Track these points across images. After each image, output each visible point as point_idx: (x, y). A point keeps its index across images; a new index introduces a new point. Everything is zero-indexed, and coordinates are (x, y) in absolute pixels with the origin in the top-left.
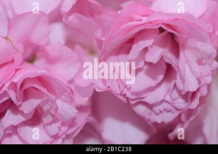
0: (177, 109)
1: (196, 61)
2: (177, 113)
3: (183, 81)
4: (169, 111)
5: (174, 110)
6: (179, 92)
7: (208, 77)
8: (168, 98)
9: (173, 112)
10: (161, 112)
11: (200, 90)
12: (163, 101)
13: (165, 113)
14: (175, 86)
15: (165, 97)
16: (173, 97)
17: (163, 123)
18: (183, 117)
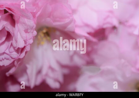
0: (12, 58)
1: (24, 31)
2: (12, 60)
3: (16, 41)
4: (8, 59)
6: (14, 48)
7: (31, 40)
8: (7, 51)
9: (10, 60)
10: (3, 59)
11: (26, 47)
12: (4, 53)
13: (5, 60)
14: (12, 45)
15: (5, 50)
16: (10, 51)
17: (4, 66)
18: (16, 63)
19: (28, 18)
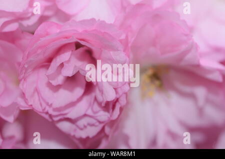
0: (100, 122)
2: (101, 126)
3: (102, 92)
4: (93, 125)
5: (97, 124)
6: (100, 104)
7: (125, 86)
8: (90, 112)
9: (96, 126)
10: (85, 127)
11: (119, 100)
12: (85, 115)
13: (89, 127)
14: (96, 99)
15: (87, 110)
16: (95, 110)
17: (88, 138)
18: (107, 130)
19: (115, 49)
